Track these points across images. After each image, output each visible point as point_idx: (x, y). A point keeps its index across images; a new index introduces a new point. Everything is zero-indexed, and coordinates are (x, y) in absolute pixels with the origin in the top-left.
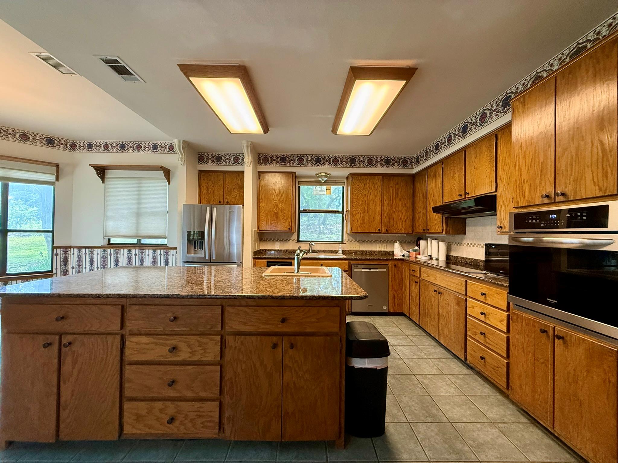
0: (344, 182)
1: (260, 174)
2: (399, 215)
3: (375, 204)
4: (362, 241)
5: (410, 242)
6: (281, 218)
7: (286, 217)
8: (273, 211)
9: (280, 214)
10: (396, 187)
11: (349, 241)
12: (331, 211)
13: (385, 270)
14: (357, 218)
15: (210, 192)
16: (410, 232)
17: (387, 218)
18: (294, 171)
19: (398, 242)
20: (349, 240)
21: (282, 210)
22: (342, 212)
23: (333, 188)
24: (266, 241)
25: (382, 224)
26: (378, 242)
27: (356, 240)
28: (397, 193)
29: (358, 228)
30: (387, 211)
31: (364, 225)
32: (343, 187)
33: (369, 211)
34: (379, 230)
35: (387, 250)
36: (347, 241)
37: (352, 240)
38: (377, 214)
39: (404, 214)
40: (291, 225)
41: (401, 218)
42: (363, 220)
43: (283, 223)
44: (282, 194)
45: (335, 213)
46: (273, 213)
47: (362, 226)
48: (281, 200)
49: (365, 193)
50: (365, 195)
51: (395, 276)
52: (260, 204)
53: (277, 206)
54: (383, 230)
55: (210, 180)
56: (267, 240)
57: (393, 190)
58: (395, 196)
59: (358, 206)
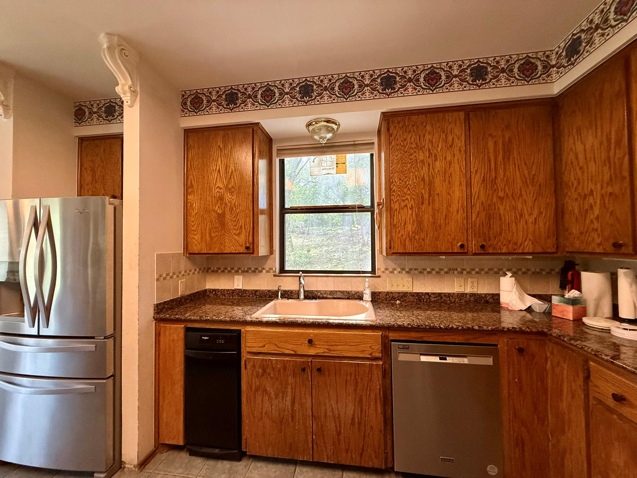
0: (373, 143)
1: (187, 134)
2: (514, 208)
3: (449, 182)
4: (417, 272)
5: (538, 273)
6: (230, 225)
7: (241, 223)
8: (214, 210)
9: (228, 216)
10: (504, 136)
11: (387, 272)
12: (348, 208)
13: (488, 361)
14: (403, 218)
15: (97, 178)
16: (549, 251)
17: (483, 215)
18: (256, 121)
19: (509, 274)
20: (386, 269)
21: (231, 209)
22: (371, 209)
23: (350, 157)
24: (217, 271)
25: (470, 232)
26: (456, 272)
27: (403, 269)
28: (507, 152)
29: (407, 243)
30: (483, 198)
31: (422, 235)
32: (372, 155)
33: (433, 200)
34: (462, 246)
35: (479, 292)
36: (383, 272)
37: (395, 269)
38: (454, 207)
39: (530, 203)
40: (251, 239)
41: (521, 215)
42: (420, 223)
43: (235, 237)
44: (232, 173)
45: (355, 211)
46: (214, 215)
47: (417, 237)
48: (230, 186)
49: (421, 158)
50: (422, 161)
51: (520, 379)
52: (189, 197)
53: (221, 198)
54: (473, 246)
55: (97, 155)
56: (220, 271)
57: (496, 143)
58: (504, 159)
59: (405, 190)
